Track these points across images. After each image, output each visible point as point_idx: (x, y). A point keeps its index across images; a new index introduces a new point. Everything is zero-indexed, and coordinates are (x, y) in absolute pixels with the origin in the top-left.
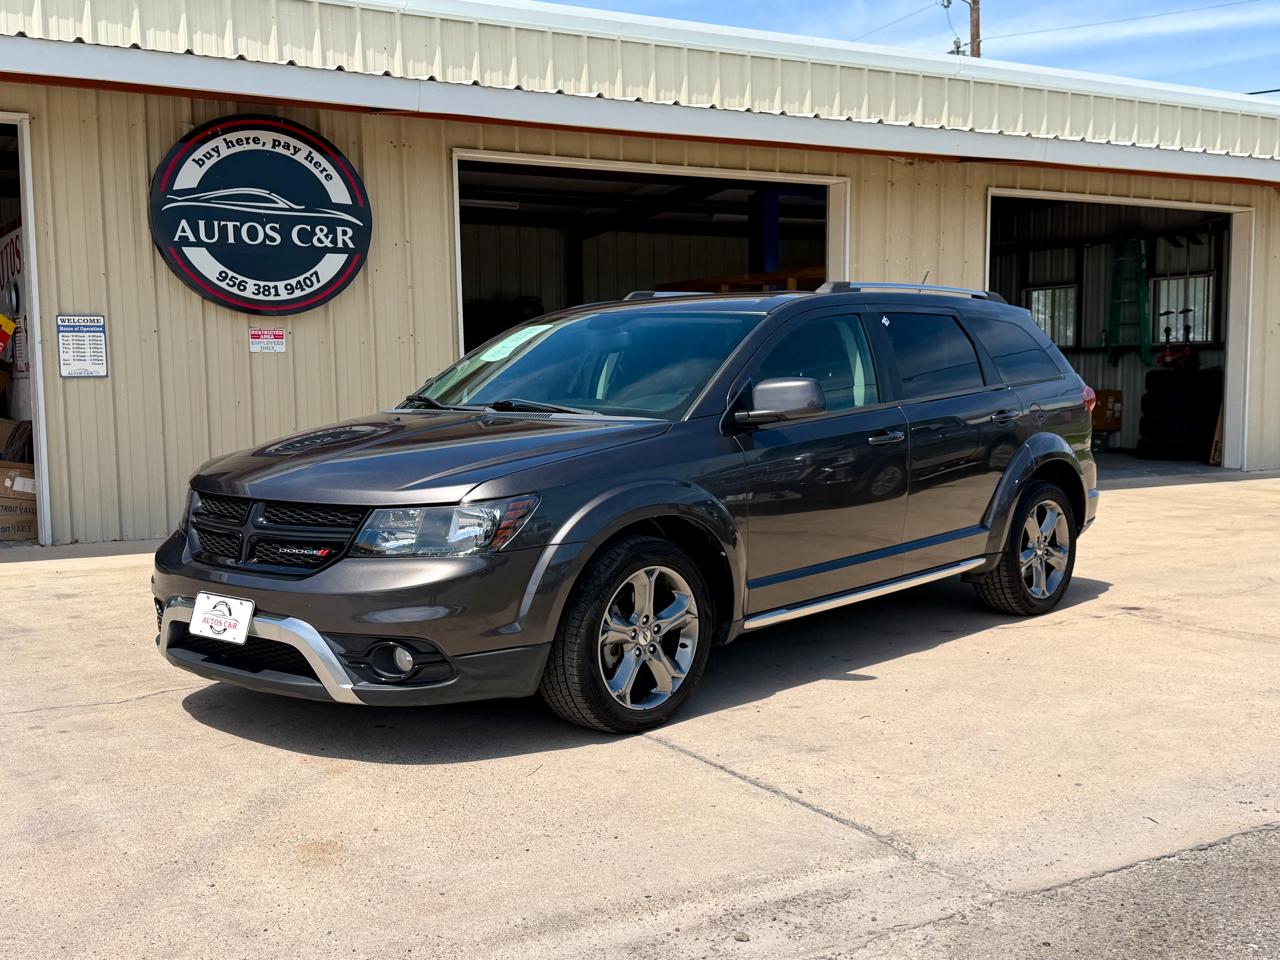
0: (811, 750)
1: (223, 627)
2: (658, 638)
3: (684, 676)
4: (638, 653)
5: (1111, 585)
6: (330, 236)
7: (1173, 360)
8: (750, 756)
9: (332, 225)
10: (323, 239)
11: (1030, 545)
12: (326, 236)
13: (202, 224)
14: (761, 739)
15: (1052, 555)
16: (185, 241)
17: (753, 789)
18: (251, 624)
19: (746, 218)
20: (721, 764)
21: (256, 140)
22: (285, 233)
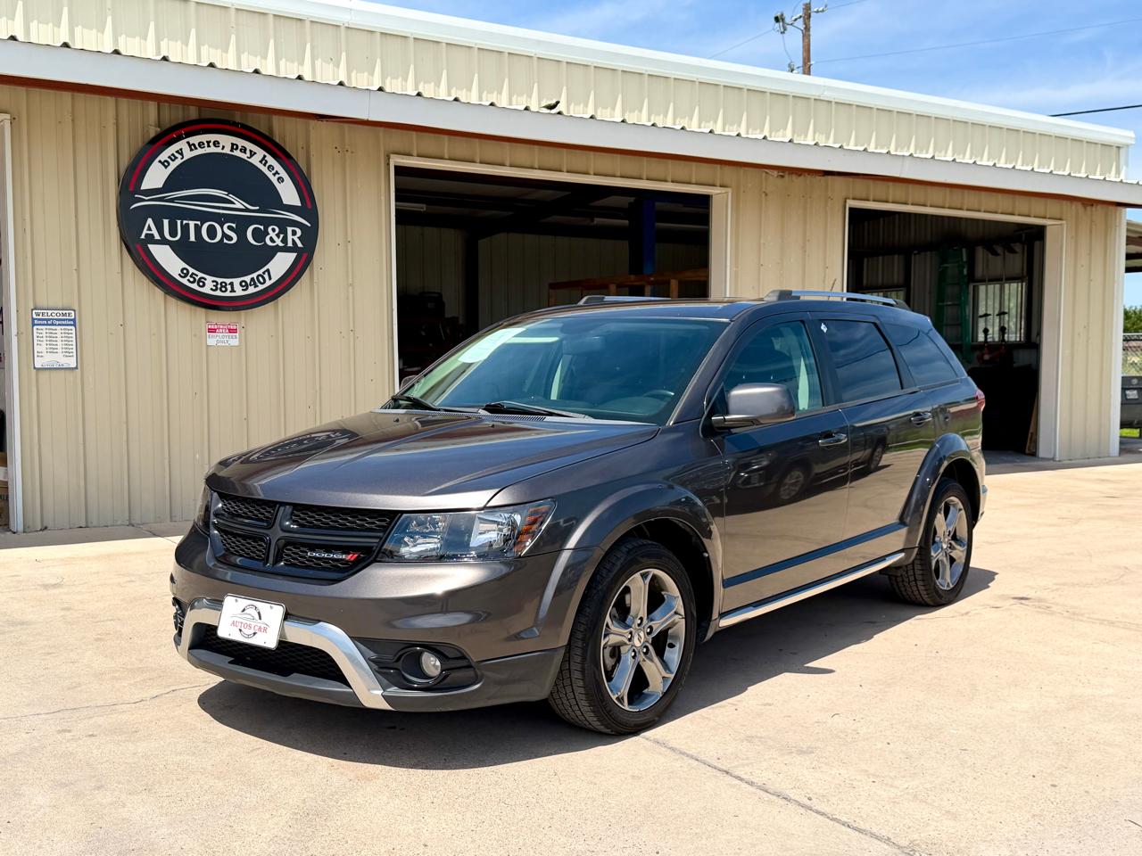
0: (801, 752)
1: (252, 631)
2: (650, 638)
3: (672, 676)
4: (633, 654)
5: (997, 574)
6: (282, 236)
7: (991, 358)
8: (747, 759)
9: (283, 225)
10: (275, 238)
11: (937, 539)
12: (278, 236)
13: (166, 222)
14: (750, 739)
15: (954, 549)
16: (150, 239)
17: (765, 795)
18: (282, 628)
19: (626, 222)
20: (725, 768)
21: (216, 144)
22: (241, 233)
